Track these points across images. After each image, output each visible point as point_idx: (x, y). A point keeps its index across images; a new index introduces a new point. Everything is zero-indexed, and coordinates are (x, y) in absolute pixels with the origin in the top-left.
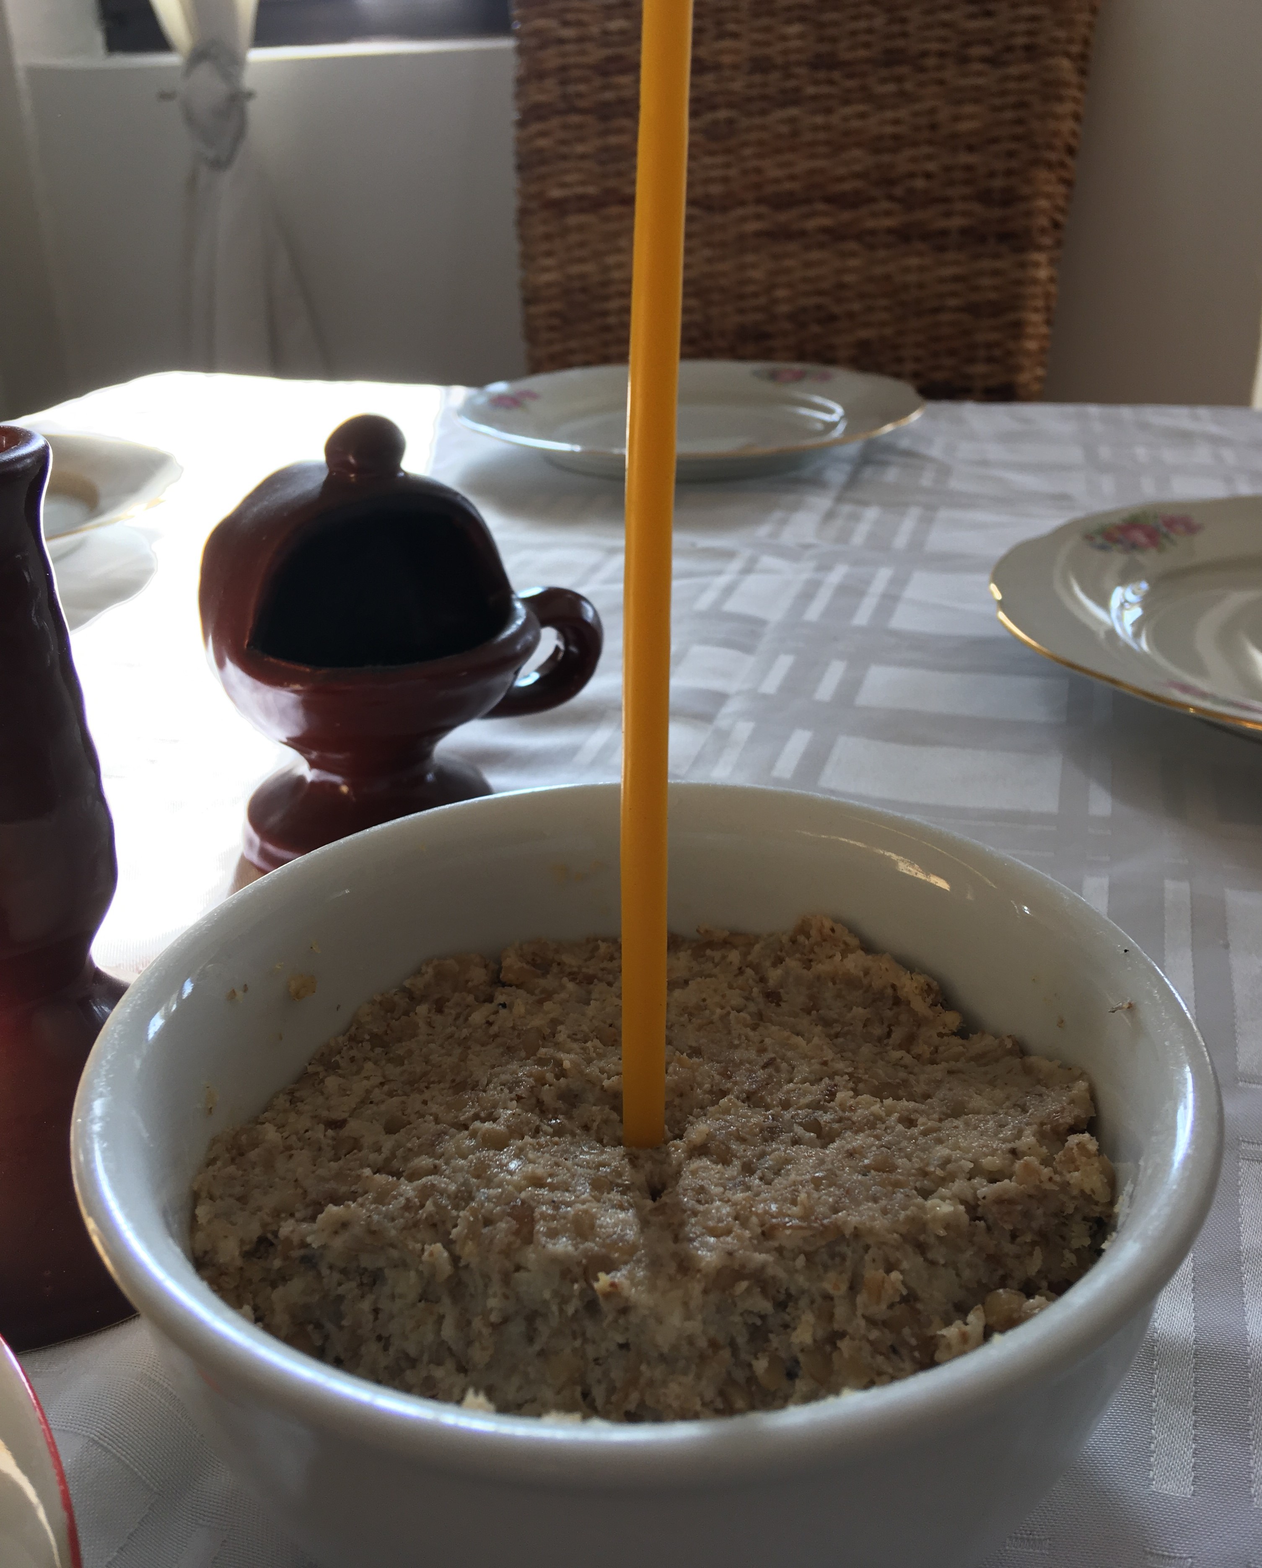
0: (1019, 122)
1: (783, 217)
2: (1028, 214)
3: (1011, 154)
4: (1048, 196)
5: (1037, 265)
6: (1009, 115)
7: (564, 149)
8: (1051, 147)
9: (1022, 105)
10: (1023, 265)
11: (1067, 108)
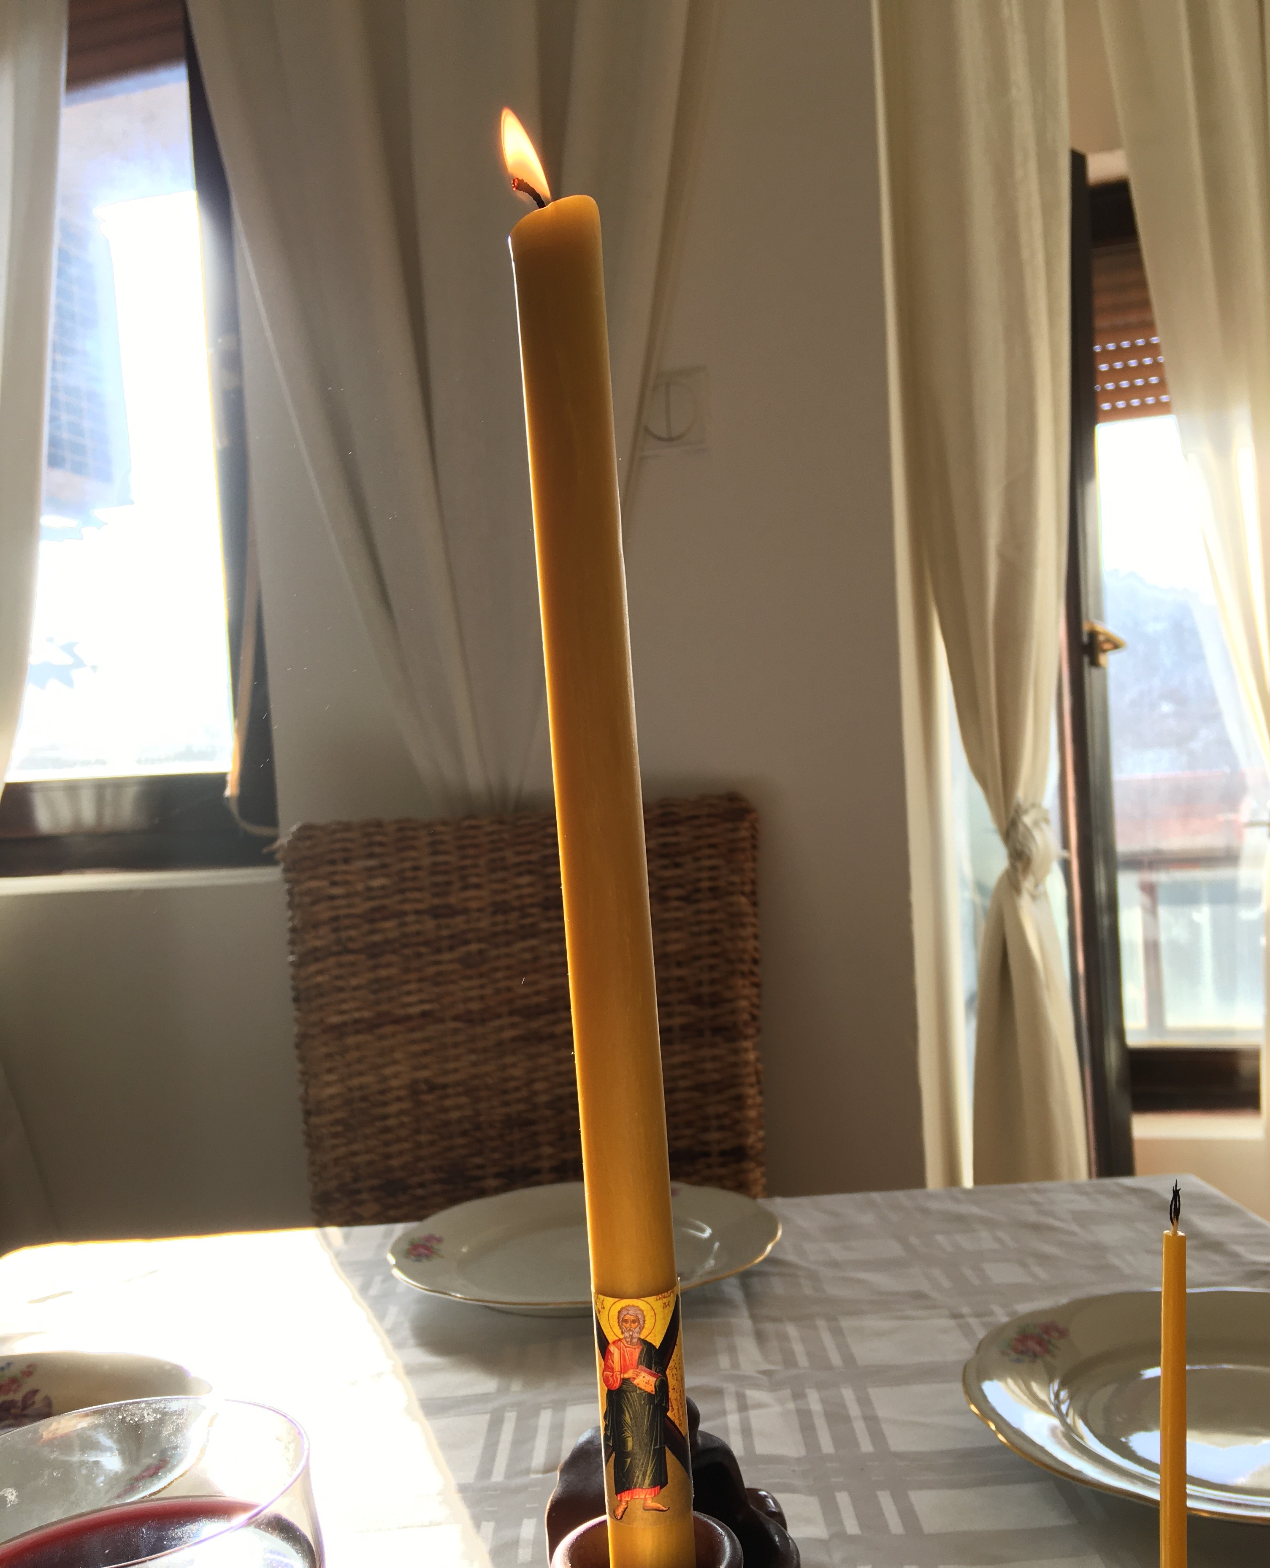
0: (715, 943)
1: (534, 1025)
2: (733, 1012)
3: (712, 968)
4: (746, 997)
5: (746, 1050)
6: (706, 939)
7: (340, 983)
8: (742, 961)
9: (715, 931)
10: (736, 1052)
11: (749, 931)
